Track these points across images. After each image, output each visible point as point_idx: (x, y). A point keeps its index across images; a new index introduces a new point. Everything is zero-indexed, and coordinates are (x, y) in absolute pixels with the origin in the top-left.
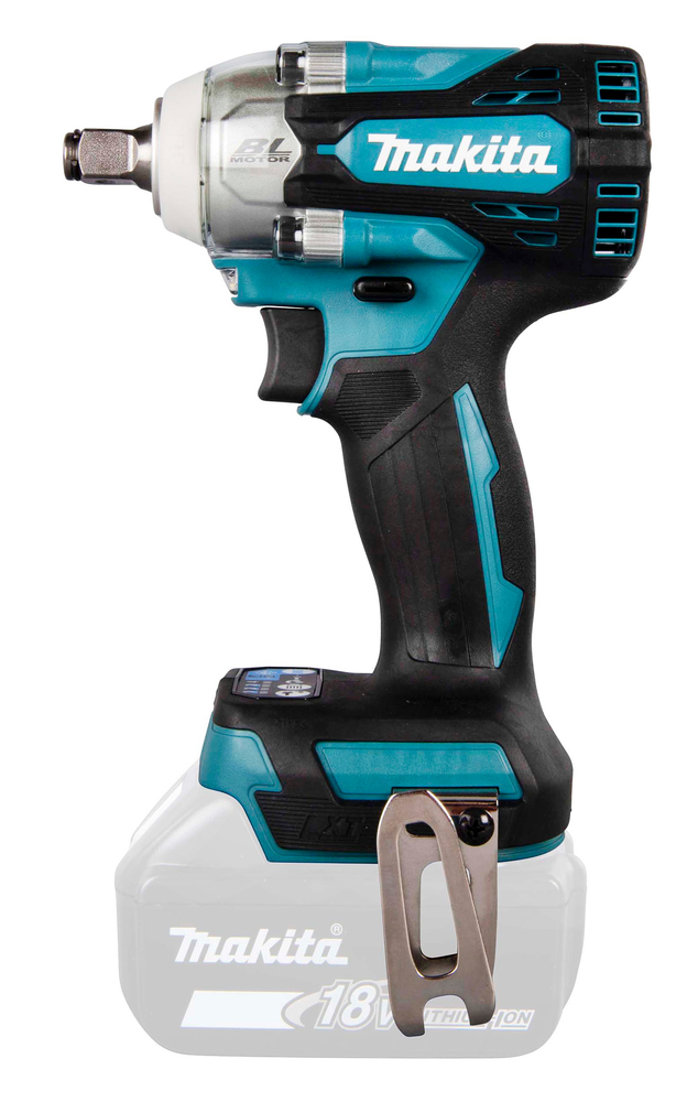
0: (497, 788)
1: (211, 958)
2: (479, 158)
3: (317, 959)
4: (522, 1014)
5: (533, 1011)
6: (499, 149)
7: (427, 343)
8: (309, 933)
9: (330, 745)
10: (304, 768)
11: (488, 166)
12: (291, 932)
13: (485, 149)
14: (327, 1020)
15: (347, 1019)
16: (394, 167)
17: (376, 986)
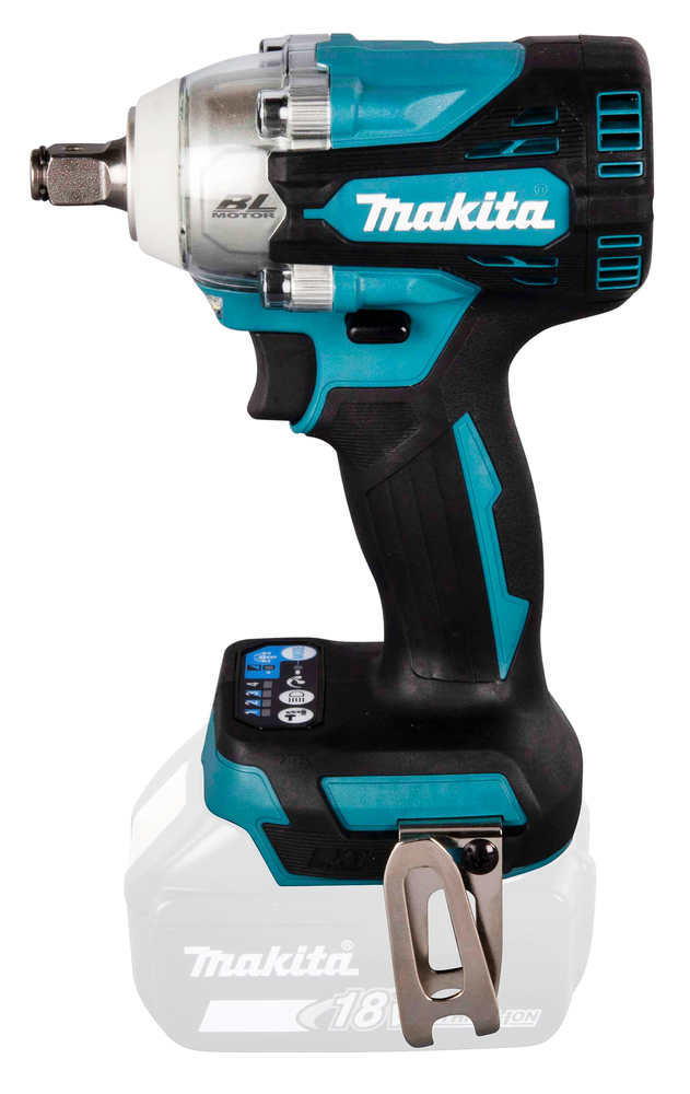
0: (502, 817)
1: (225, 972)
2: (473, 216)
3: (329, 971)
4: (530, 1014)
5: (540, 1011)
6: (494, 206)
7: (424, 375)
8: (320, 949)
9: (335, 780)
10: (311, 803)
11: (483, 223)
12: (303, 949)
13: (479, 207)
14: (340, 1023)
15: (360, 1022)
16: (385, 227)
17: (387, 993)
